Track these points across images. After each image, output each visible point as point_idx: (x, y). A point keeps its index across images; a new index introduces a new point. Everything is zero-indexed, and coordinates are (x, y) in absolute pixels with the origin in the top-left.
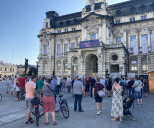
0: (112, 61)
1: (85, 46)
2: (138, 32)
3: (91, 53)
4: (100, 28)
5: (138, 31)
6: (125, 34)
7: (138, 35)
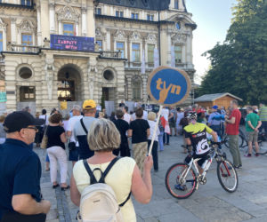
0: (104, 81)
1: (64, 45)
2: (128, 37)
3: (71, 62)
4: (84, 16)
5: (128, 35)
6: (108, 36)
7: (128, 43)
